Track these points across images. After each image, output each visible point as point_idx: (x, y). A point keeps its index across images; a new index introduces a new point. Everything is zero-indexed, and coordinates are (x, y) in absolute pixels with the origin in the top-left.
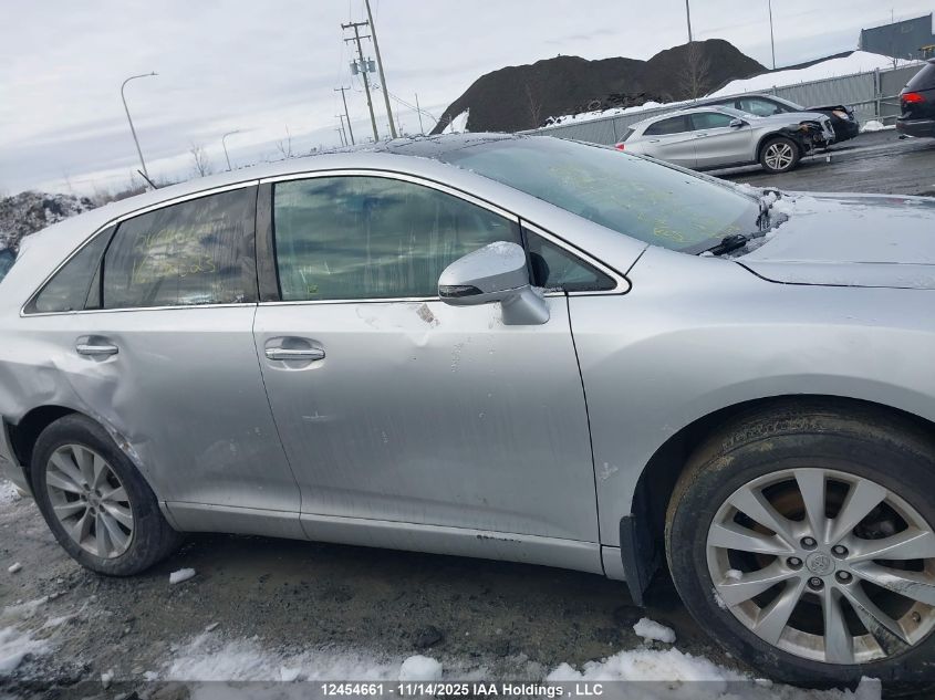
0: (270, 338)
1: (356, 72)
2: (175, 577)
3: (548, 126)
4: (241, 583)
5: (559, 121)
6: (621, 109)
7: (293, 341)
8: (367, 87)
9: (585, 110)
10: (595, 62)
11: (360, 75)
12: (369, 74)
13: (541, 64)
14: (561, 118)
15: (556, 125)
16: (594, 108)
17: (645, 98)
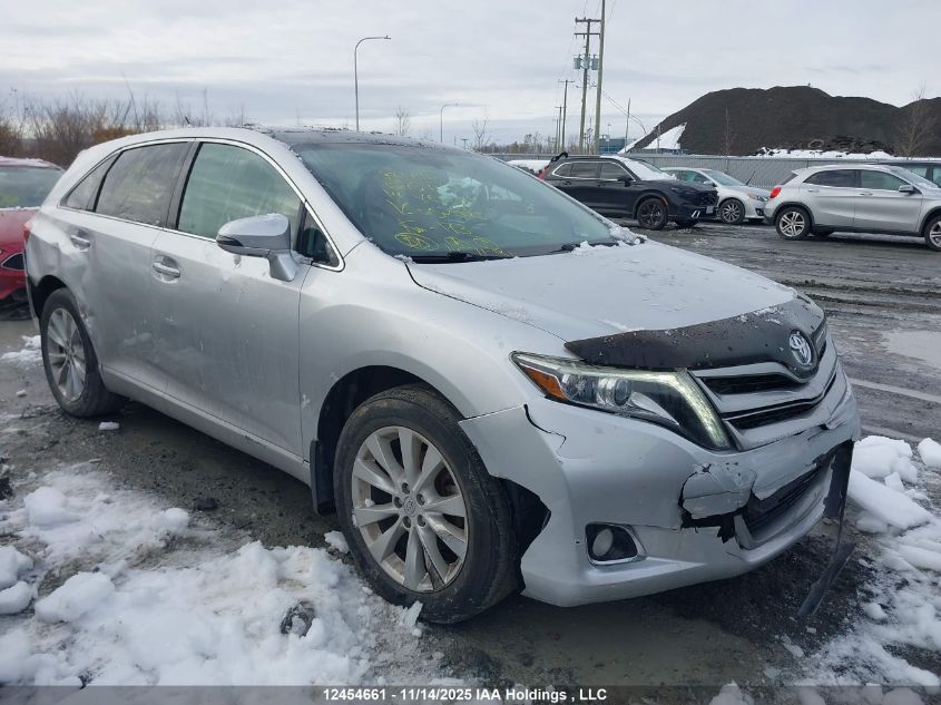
0: (159, 254)
1: (578, 67)
2: (103, 426)
3: (759, 156)
4: (142, 442)
5: (771, 154)
6: (844, 154)
7: (170, 261)
8: (585, 83)
9: (804, 147)
10: (839, 99)
11: (582, 70)
12: (590, 71)
13: (777, 90)
14: (775, 151)
15: (766, 156)
16: (814, 147)
17: (876, 146)
